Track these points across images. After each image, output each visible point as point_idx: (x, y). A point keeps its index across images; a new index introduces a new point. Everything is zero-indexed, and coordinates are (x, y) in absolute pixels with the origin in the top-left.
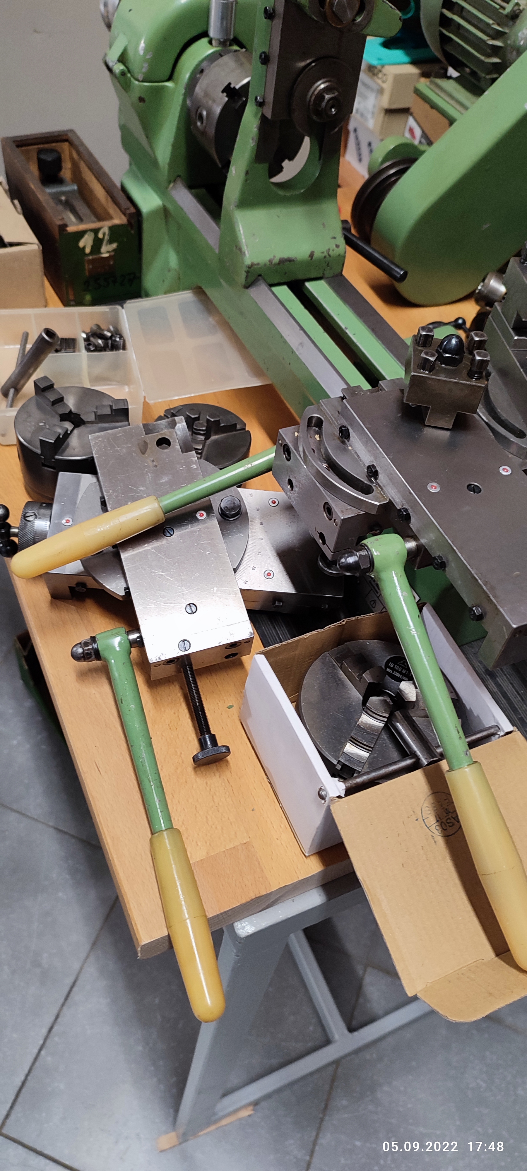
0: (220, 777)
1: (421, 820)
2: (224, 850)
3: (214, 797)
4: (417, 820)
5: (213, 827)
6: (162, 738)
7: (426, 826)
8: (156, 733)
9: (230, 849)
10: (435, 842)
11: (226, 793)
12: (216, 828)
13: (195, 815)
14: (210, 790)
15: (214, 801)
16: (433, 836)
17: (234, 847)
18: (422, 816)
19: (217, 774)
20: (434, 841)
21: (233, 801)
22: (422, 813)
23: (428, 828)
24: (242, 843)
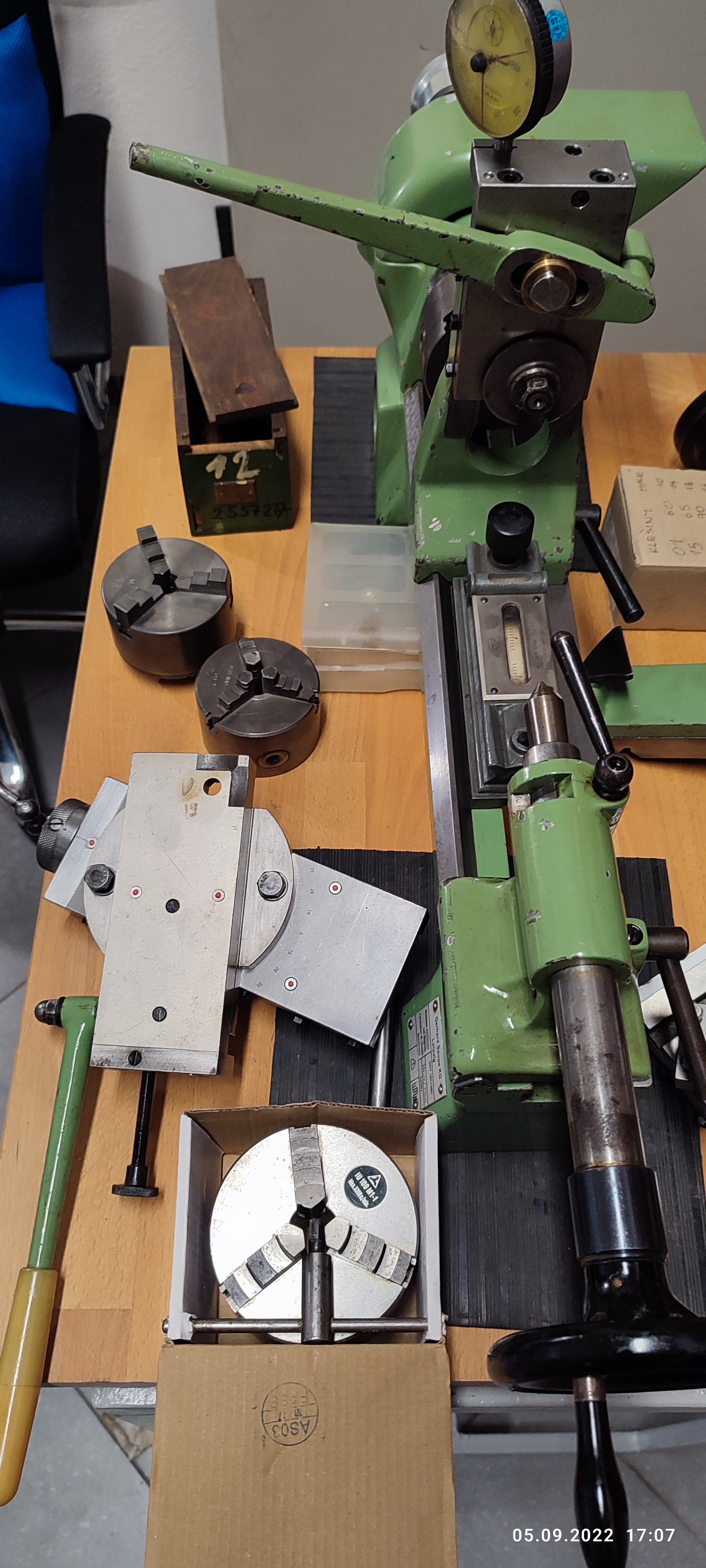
0: (139, 1214)
1: (259, 1410)
2: (99, 1308)
3: (121, 1238)
4: (255, 1408)
5: (102, 1275)
6: (100, 1141)
7: (263, 1421)
8: (98, 1132)
9: (106, 1310)
10: (264, 1445)
11: (135, 1238)
12: (104, 1277)
13: (90, 1251)
14: (121, 1227)
15: (117, 1243)
16: (265, 1437)
17: (111, 1309)
18: (263, 1407)
19: (137, 1211)
20: (262, 1444)
21: (137, 1252)
22: (265, 1402)
23: (264, 1424)
24: (122, 1308)
